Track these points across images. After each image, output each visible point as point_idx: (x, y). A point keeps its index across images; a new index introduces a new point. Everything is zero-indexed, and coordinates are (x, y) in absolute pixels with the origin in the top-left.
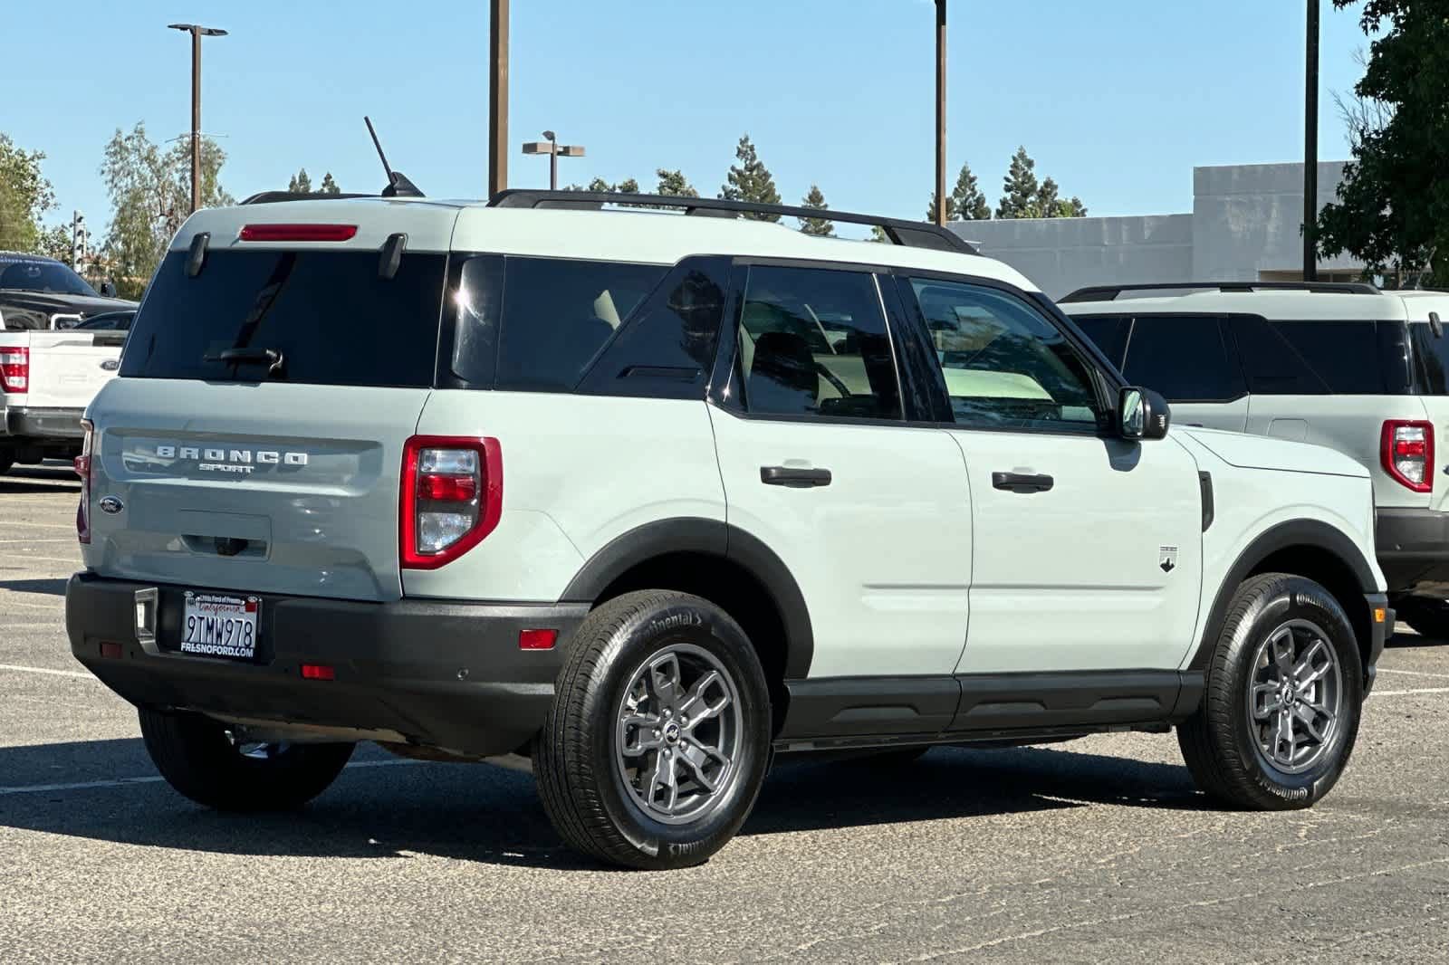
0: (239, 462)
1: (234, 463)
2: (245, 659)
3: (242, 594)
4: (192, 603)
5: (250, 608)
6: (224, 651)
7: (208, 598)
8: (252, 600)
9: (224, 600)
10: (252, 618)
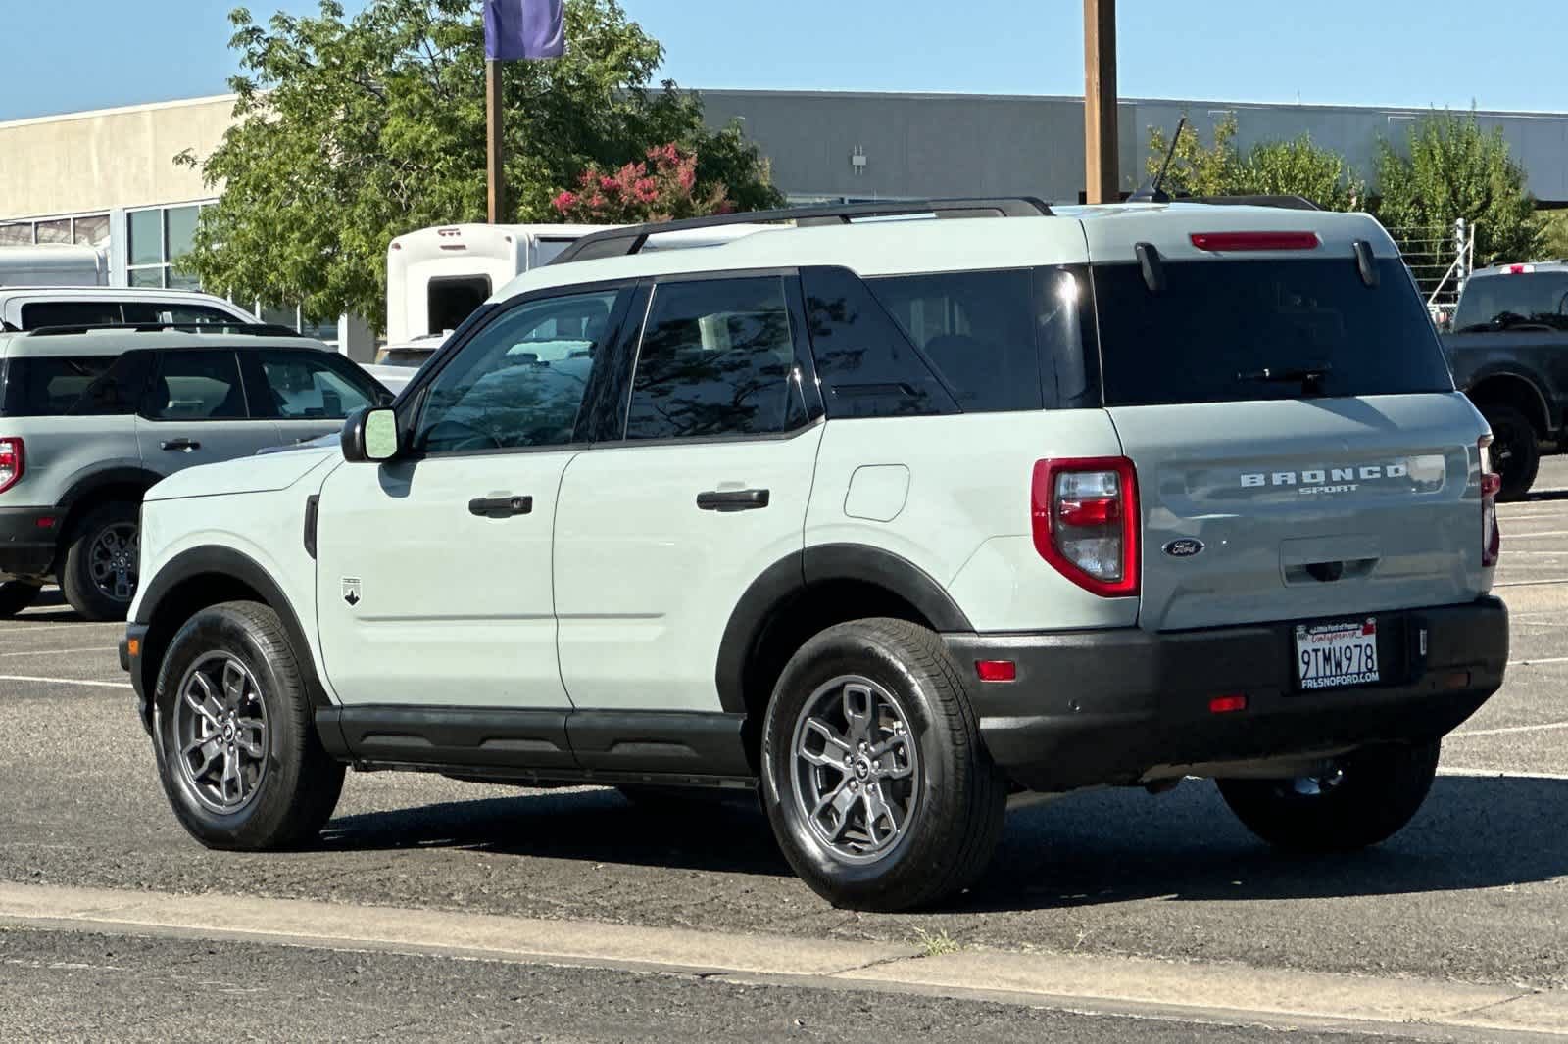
0: (1343, 482)
1: (1336, 483)
2: (1373, 684)
3: (1358, 618)
4: (1302, 637)
5: (1367, 631)
6: (1348, 680)
7: (1321, 629)
8: (1371, 621)
9: (1341, 627)
10: (1371, 639)
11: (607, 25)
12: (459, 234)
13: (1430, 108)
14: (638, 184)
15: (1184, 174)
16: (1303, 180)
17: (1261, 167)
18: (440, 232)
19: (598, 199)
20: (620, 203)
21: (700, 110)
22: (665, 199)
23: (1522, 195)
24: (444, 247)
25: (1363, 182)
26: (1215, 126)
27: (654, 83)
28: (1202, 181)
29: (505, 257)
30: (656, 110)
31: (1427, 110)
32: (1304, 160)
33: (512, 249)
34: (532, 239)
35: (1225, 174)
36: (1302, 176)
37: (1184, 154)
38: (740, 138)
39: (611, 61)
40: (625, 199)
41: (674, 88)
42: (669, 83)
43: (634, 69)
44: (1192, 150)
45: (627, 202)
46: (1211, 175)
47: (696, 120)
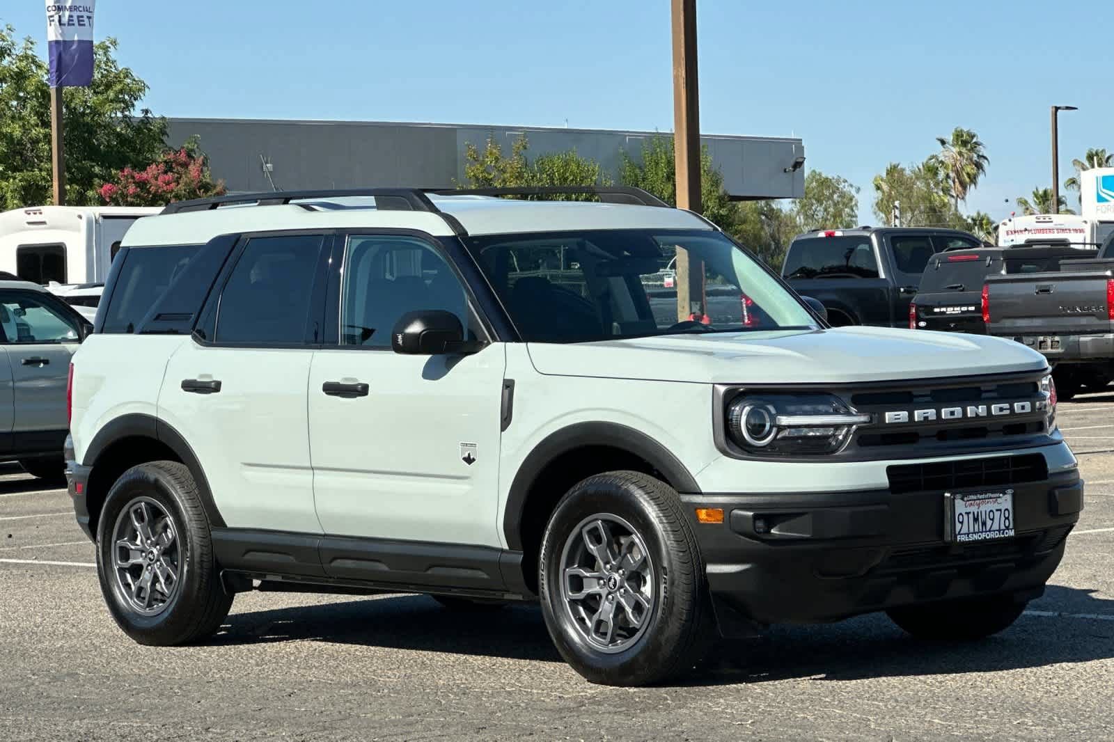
11: (105, 70)
12: (41, 213)
13: (655, 131)
14: (161, 178)
15: (492, 176)
16: (573, 180)
17: (542, 171)
18: (26, 212)
19: (132, 189)
20: (149, 192)
21: (168, 130)
22: (181, 188)
23: (721, 192)
24: (29, 223)
25: (612, 182)
26: (513, 143)
27: (136, 113)
28: (504, 180)
29: (79, 230)
30: (138, 130)
31: (653, 133)
32: (573, 167)
33: (83, 224)
34: (97, 217)
35: (520, 176)
36: (571, 178)
37: (491, 162)
38: (196, 150)
39: (111, 94)
40: (153, 189)
41: (149, 115)
42: (146, 111)
43: (124, 101)
44: (497, 159)
45: (153, 192)
46: (511, 177)
47: (165, 138)
